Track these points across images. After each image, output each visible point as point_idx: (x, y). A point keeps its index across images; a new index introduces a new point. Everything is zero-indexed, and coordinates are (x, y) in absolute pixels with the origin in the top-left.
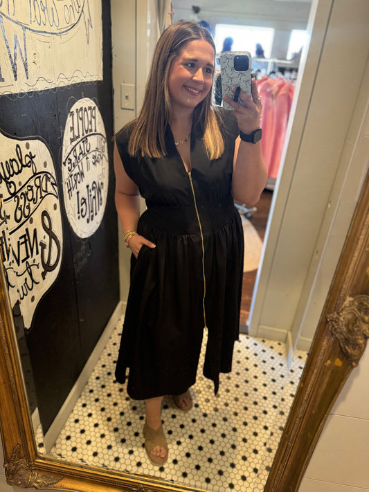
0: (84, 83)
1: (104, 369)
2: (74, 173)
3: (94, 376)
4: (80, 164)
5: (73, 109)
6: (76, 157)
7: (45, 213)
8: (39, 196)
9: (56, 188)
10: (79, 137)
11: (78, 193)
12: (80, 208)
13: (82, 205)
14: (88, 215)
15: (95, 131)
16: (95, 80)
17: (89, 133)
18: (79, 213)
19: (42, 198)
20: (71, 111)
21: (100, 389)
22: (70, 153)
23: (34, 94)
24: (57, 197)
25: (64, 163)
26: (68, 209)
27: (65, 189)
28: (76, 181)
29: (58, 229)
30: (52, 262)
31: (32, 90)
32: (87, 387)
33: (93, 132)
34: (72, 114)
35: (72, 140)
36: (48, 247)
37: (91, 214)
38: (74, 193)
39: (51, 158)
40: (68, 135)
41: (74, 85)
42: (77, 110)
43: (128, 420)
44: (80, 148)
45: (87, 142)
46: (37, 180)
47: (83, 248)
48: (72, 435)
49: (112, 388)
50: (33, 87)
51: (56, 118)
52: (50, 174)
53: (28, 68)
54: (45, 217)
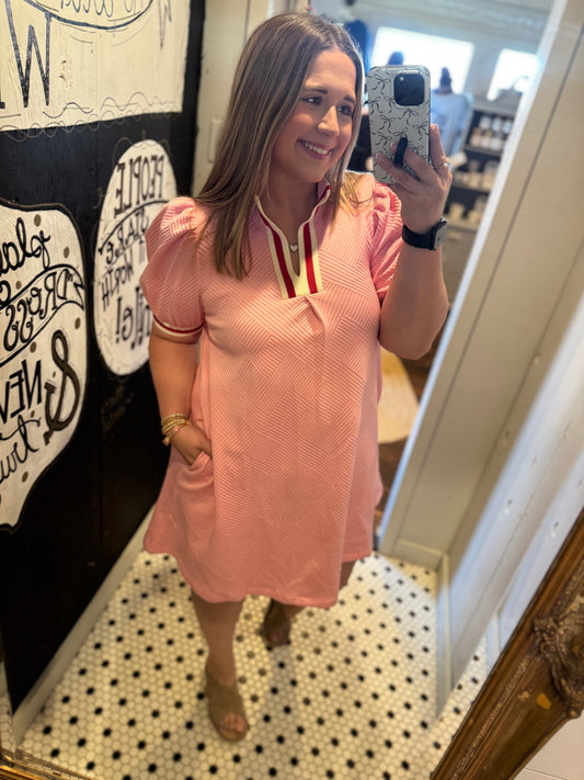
0: (148, 115)
1: (137, 587)
2: (115, 267)
3: (120, 595)
4: (128, 252)
5: (125, 159)
6: (121, 240)
7: (58, 335)
8: (51, 306)
9: (82, 292)
10: (130, 206)
11: (119, 300)
12: (122, 325)
13: (125, 318)
14: (133, 336)
15: (160, 196)
16: (167, 110)
17: (148, 200)
18: (118, 333)
19: (56, 308)
20: (121, 161)
21: (127, 620)
22: (112, 234)
23: (57, 132)
24: (82, 307)
25: (101, 250)
26: (100, 327)
27: (98, 293)
28: (117, 280)
29: (79, 362)
30: (64, 416)
31: (53, 125)
32: (105, 614)
33: (156, 198)
34: (122, 167)
35: (118, 212)
36: (58, 390)
37: (140, 334)
38: (113, 300)
39: (77, 242)
40: (110, 203)
41: (129, 119)
42: (131, 160)
43: (167, 678)
44: (131, 225)
45: (143, 214)
46: (50, 279)
47: (120, 390)
48: (73, 695)
49: (147, 621)
50: (58, 120)
51: (93, 173)
52: (74, 269)
53: (51, 87)
54: (59, 342)
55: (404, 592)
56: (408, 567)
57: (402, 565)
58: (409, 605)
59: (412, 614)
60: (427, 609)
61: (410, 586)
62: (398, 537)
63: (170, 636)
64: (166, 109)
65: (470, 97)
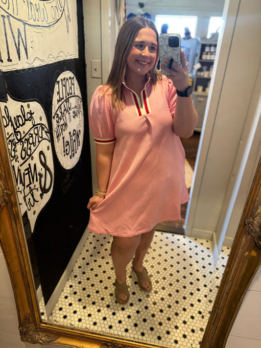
0: (66, 60)
1: (84, 261)
2: (60, 124)
3: (77, 265)
4: (64, 117)
5: (59, 79)
6: (61, 113)
7: (41, 153)
8: (37, 141)
9: (49, 135)
10: (63, 98)
11: (63, 138)
12: (65, 148)
13: (66, 146)
14: (70, 153)
15: (74, 94)
17: (70, 96)
18: (64, 152)
19: (39, 142)
20: (57, 80)
21: (82, 275)
22: (57, 110)
23: (32, 70)
24: (49, 141)
25: (54, 117)
26: (57, 149)
27: (55, 135)
28: (62, 129)
29: (50, 164)
30: (47, 187)
31: (30, 67)
32: (72, 273)
34: (58, 82)
35: (59, 101)
36: (44, 176)
37: (73, 152)
38: (61, 138)
40: (55, 97)
41: (59, 62)
42: (61, 79)
43: (102, 296)
44: (64, 106)
45: (68, 102)
46: (36, 130)
47: (68, 176)
48: (63, 307)
49: (90, 274)
50: (32, 65)
51: (47, 85)
52: (44, 125)
53: (28, 52)
54: (42, 156)
55: (198, 250)
56: (198, 240)
57: (196, 239)
58: (201, 255)
59: (203, 259)
60: (209, 256)
61: (200, 248)
62: (192, 228)
63: (100, 279)
64: (73, 57)
65: (199, 39)
